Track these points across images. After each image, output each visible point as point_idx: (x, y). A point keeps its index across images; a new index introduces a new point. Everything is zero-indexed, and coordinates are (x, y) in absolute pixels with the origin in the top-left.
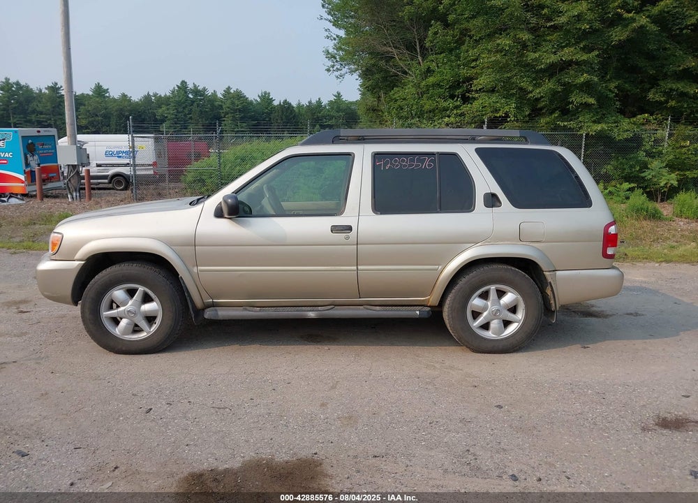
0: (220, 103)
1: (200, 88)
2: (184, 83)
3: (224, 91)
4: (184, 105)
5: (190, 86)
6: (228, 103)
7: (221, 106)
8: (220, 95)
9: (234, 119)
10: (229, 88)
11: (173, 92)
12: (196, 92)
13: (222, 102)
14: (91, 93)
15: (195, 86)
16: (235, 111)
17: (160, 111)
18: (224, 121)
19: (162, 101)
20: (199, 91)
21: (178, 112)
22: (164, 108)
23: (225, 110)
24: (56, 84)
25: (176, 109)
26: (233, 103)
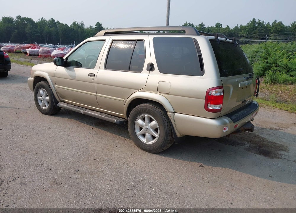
0: (270, 28)
1: (261, 21)
2: (254, 20)
3: (273, 22)
4: (252, 30)
5: (257, 21)
6: (274, 28)
7: (270, 29)
8: (270, 25)
9: (275, 35)
10: (276, 21)
11: (248, 24)
12: (259, 23)
13: (271, 27)
14: (214, 26)
15: (259, 20)
16: (277, 32)
17: (241, 33)
18: (270, 36)
19: (243, 28)
20: (261, 23)
21: (249, 33)
22: (243, 31)
23: (271, 32)
24: (203, 23)
25: (248, 32)
26: (276, 28)
